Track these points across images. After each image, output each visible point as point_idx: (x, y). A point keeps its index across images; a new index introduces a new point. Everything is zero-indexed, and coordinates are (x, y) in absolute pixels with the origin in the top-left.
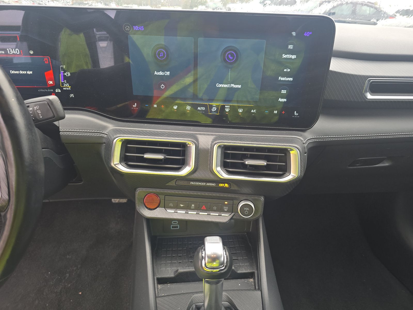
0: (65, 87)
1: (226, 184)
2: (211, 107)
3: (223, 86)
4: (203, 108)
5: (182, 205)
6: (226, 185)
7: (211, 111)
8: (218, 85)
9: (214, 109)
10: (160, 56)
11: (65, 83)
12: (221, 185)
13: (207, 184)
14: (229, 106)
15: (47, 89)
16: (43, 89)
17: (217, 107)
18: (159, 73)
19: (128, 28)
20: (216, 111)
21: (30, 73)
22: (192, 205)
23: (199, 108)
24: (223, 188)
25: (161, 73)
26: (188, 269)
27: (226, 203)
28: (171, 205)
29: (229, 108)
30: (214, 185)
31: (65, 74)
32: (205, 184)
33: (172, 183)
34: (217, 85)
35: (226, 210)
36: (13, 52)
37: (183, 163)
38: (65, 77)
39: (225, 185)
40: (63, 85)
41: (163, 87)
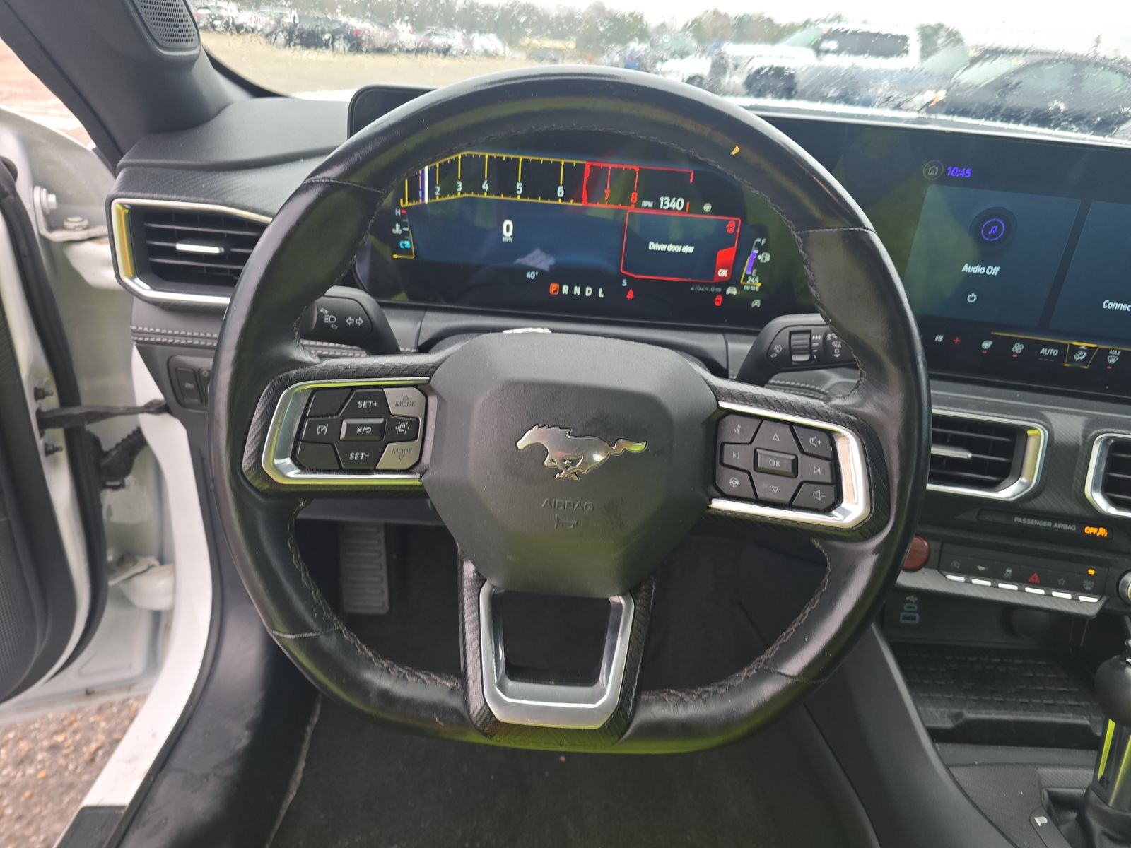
0: (748, 285)
1: (1101, 529)
2: (1076, 349)
3: (1117, 308)
4: (1055, 352)
5: (981, 568)
6: (1102, 532)
7: (1071, 360)
8: (1107, 304)
9: (1081, 356)
10: (990, 233)
11: (752, 277)
12: (1089, 530)
13: (1056, 525)
14: (1119, 352)
15: (710, 286)
16: (702, 285)
17: (1089, 350)
18: (973, 269)
19: (935, 170)
20: (1084, 361)
21: (688, 249)
22: (1008, 571)
23: (1043, 351)
24: (1093, 536)
25: (979, 269)
26: (986, 714)
27: (1091, 572)
28: (956, 564)
29: (1118, 356)
30: (1072, 528)
31: (759, 257)
32: (1049, 524)
33: (971, 516)
34: (1105, 303)
35: (1088, 588)
36: (671, 206)
37: (1004, 472)
38: (757, 264)
39: (1098, 531)
40: (746, 279)
41: (972, 298)
